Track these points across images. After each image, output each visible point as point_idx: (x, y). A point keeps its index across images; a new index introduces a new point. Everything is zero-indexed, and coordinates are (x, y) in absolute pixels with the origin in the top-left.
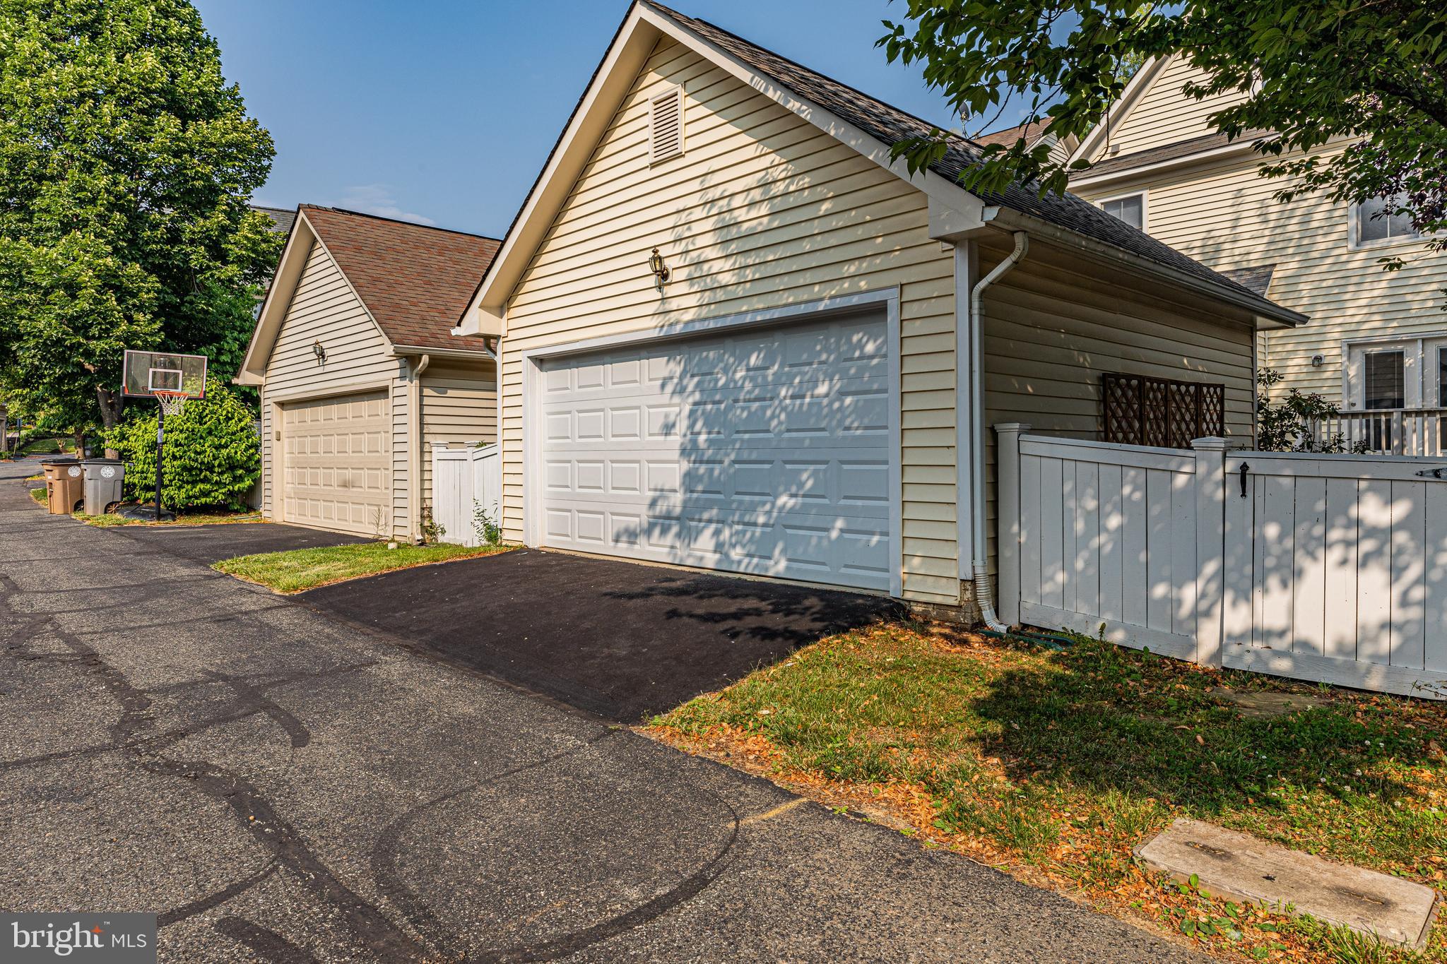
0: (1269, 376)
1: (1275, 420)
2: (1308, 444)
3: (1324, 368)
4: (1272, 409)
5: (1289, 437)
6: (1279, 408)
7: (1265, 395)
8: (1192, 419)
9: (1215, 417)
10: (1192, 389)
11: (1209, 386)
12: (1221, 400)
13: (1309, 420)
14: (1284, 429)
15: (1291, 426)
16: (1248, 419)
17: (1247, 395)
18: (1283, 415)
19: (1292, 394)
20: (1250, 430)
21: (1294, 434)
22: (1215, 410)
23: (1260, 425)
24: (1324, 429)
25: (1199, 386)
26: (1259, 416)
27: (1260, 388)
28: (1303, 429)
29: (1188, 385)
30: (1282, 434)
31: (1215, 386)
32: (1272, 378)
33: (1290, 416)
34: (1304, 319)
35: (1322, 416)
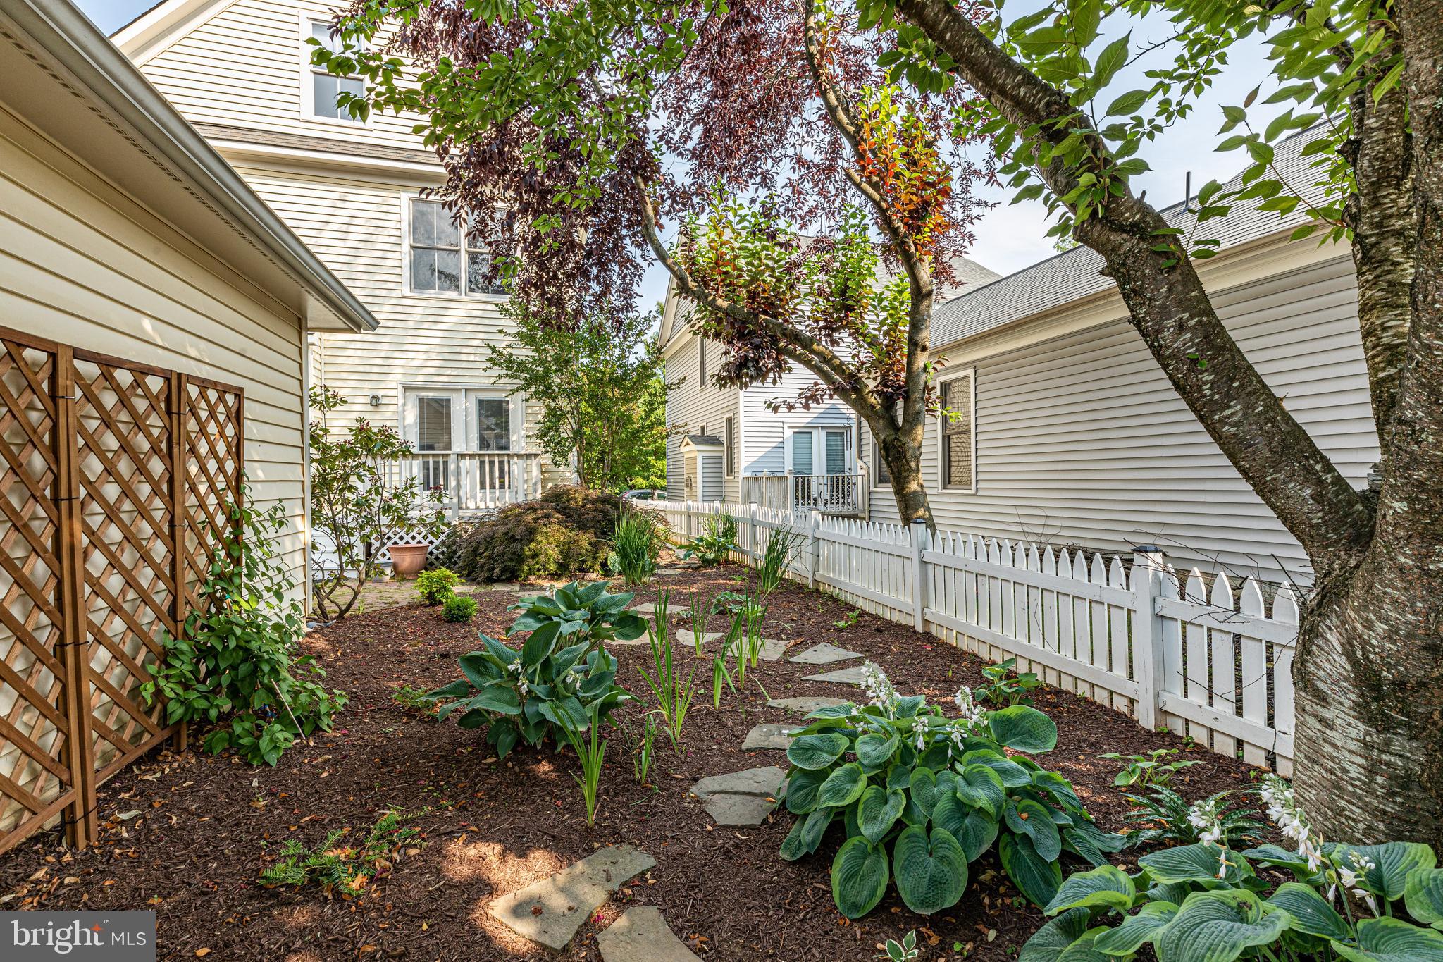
0: (327, 397)
1: (336, 458)
2: (377, 489)
3: (383, 408)
4: (331, 440)
5: (353, 480)
6: (342, 441)
7: (322, 425)
8: (155, 449)
9: (221, 448)
10: (155, 384)
11: (204, 385)
12: (237, 417)
13: (379, 460)
14: (347, 470)
15: (357, 467)
16: (295, 455)
17: (294, 420)
18: (347, 452)
19: (358, 425)
20: (296, 473)
21: (360, 477)
22: (222, 434)
23: (315, 465)
24: (395, 470)
25: (175, 381)
26: (312, 450)
27: (314, 414)
28: (370, 470)
29: (142, 371)
30: (345, 478)
31: (223, 390)
32: (330, 401)
33: (356, 454)
34: (374, 324)
35: (394, 455)
